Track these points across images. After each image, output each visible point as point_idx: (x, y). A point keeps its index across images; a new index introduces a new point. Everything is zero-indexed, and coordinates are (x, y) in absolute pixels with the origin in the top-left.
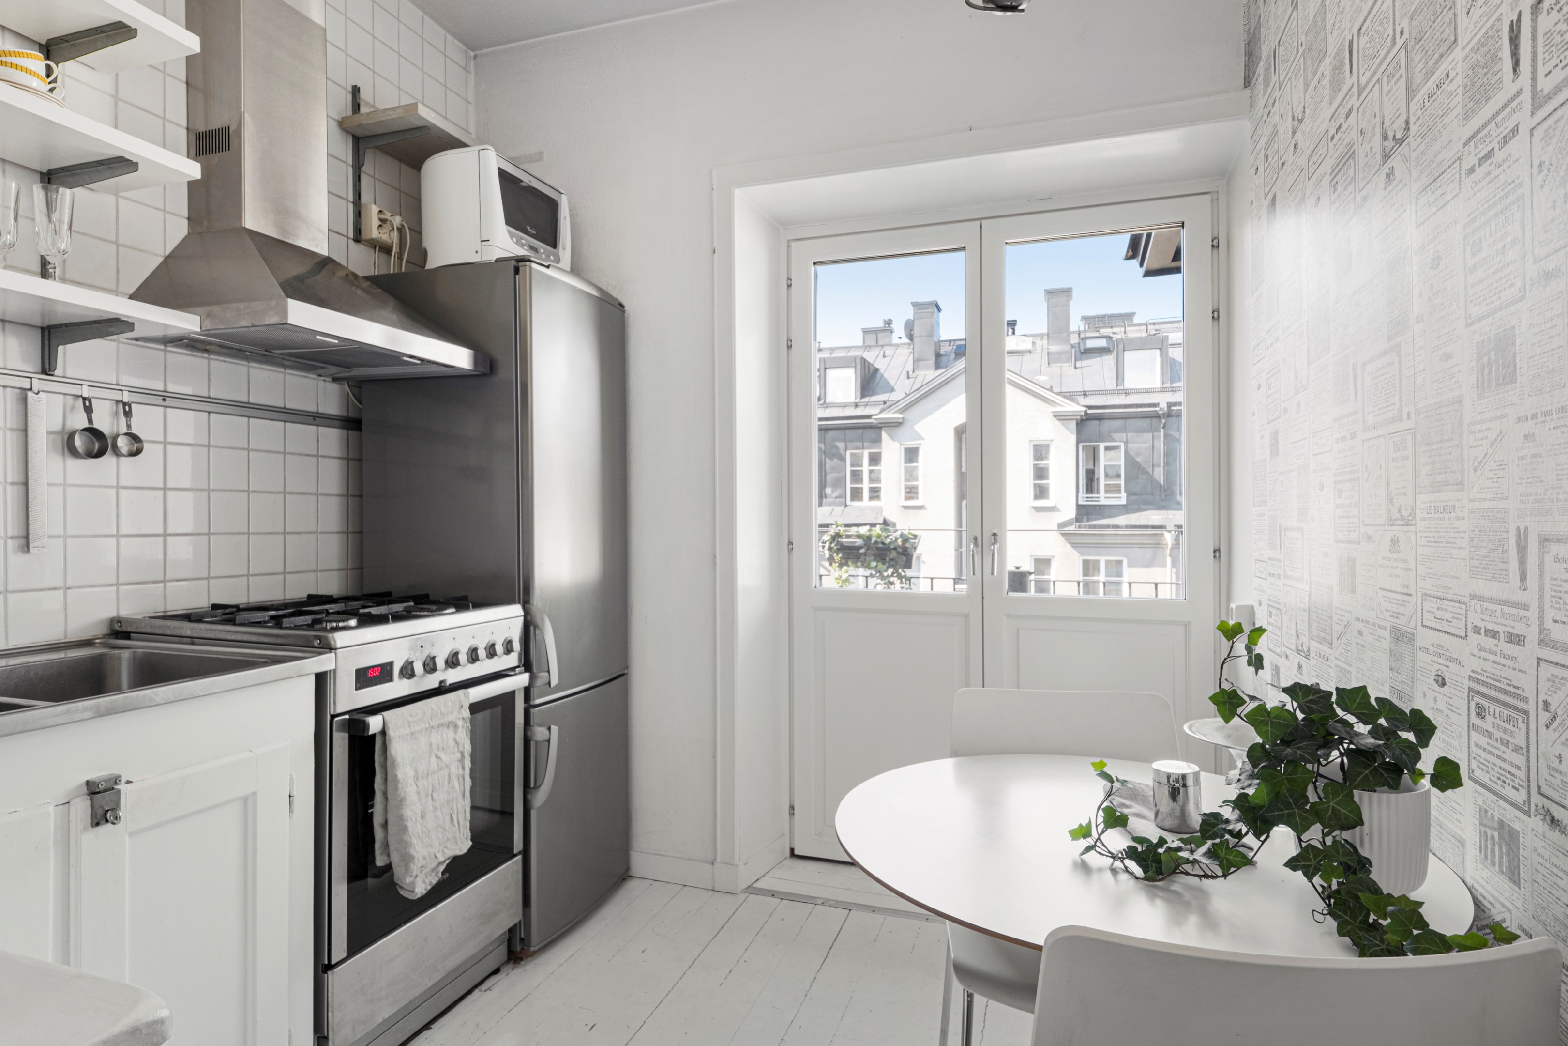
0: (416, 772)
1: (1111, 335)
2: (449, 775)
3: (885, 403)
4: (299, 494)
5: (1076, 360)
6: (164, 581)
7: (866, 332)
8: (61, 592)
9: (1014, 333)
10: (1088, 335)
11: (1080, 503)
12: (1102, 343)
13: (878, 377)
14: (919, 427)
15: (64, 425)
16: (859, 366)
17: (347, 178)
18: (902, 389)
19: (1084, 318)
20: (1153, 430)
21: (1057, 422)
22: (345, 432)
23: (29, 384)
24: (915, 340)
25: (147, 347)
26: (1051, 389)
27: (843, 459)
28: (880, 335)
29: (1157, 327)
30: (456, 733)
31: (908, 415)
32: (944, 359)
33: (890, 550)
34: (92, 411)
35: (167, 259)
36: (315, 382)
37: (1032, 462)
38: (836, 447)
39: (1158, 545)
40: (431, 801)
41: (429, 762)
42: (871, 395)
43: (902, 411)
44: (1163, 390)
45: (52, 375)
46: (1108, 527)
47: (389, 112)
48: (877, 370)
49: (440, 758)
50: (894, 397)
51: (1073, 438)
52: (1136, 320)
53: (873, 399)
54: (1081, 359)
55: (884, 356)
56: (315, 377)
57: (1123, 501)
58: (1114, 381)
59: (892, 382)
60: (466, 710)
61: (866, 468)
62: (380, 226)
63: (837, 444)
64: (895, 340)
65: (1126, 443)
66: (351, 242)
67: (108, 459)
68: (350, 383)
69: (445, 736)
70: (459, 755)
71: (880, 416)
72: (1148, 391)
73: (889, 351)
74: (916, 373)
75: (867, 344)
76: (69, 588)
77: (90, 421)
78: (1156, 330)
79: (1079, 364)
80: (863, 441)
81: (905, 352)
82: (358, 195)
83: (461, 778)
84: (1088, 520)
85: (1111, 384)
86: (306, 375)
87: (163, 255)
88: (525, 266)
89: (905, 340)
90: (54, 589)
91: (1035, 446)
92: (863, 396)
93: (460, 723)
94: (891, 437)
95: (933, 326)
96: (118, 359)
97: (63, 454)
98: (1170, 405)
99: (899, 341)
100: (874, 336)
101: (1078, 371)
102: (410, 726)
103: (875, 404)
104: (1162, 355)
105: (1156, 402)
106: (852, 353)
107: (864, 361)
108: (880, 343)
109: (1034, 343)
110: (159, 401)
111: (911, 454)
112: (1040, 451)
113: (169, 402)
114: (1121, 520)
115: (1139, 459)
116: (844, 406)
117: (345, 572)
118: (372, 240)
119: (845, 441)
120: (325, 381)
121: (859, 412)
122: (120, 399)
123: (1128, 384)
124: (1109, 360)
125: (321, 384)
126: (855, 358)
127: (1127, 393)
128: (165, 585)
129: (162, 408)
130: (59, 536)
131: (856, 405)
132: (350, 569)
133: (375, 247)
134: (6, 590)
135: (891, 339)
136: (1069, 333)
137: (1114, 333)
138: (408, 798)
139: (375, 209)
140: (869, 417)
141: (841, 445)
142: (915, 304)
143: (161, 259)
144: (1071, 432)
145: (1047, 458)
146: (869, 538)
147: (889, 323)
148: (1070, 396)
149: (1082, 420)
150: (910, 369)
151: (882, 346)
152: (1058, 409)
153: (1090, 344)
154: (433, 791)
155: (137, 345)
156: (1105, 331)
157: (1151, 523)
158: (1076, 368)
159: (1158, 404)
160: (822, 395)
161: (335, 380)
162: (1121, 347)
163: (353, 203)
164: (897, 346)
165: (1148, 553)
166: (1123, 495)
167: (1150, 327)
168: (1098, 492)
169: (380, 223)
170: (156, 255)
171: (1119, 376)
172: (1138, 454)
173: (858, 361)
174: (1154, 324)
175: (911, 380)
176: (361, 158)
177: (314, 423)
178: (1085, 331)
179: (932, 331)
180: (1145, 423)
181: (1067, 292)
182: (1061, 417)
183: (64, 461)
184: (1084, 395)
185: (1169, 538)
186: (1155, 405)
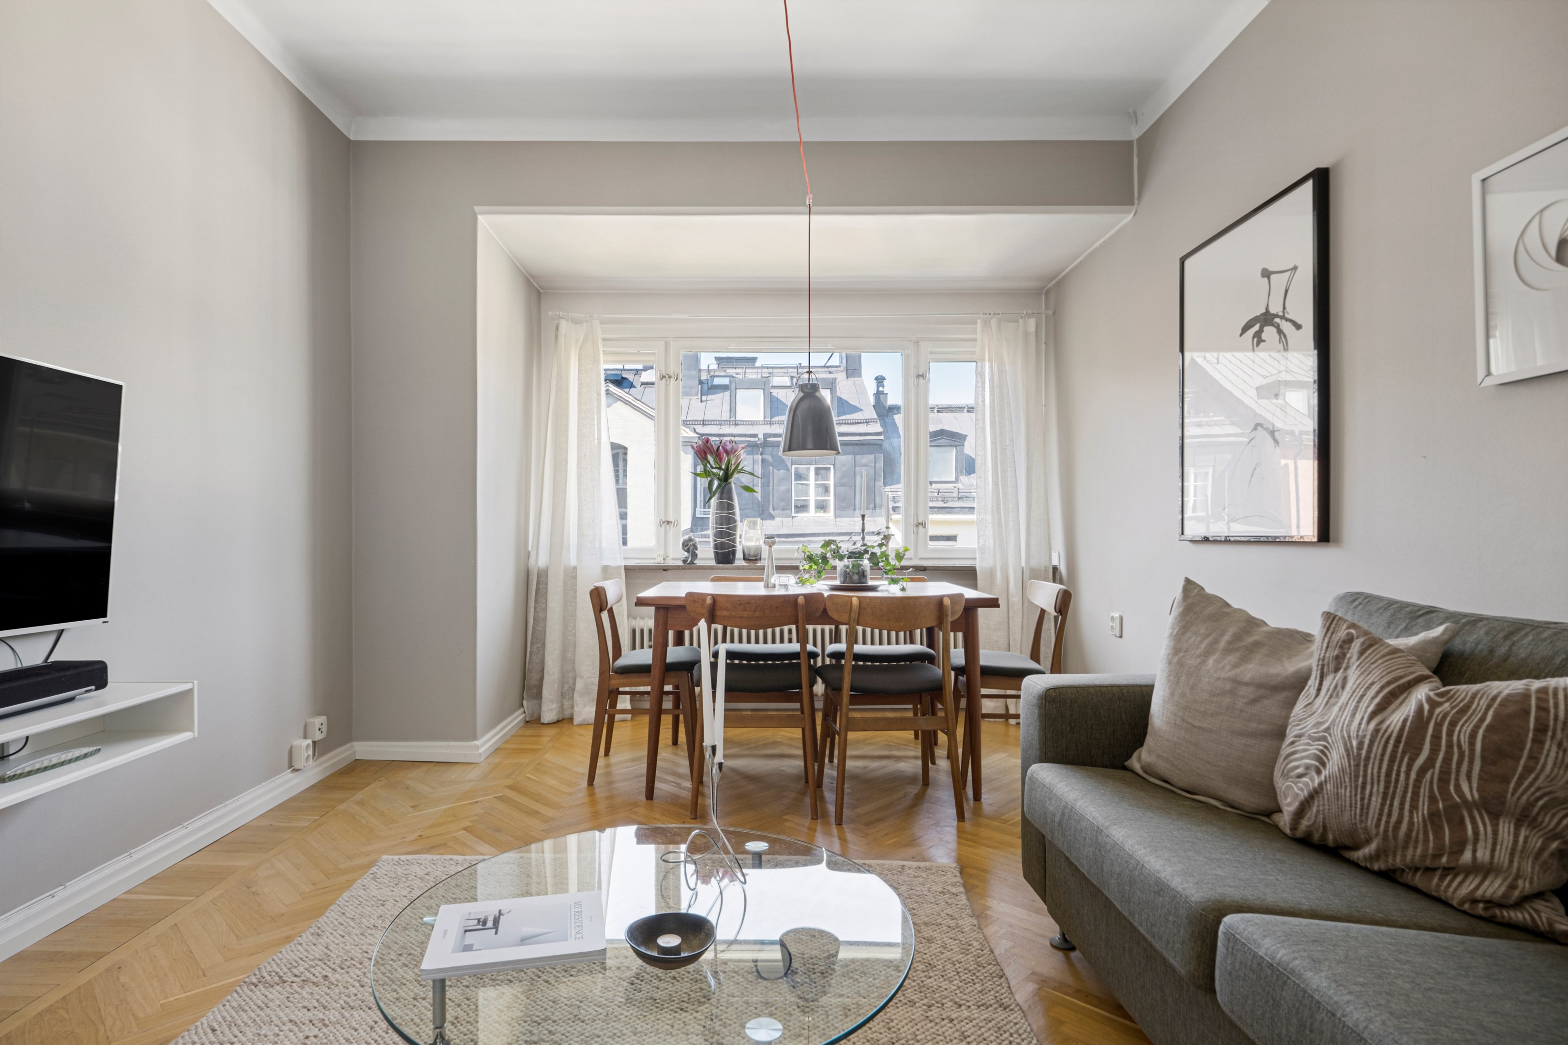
1: (735, 375)
5: (701, 395)
10: (717, 373)
11: (698, 515)
12: (725, 381)
19: (718, 359)
20: (754, 456)
44: (765, 423)
52: (758, 364)
54: (707, 395)
58: (728, 414)
72: (752, 423)
78: (769, 373)
79: (704, 398)
84: (702, 530)
85: (726, 416)
98: (766, 436)
101: (704, 404)
105: (757, 433)
123: (739, 417)
124: (727, 396)
127: (736, 424)
136: (701, 371)
137: (737, 374)
148: (691, 424)
153: (717, 381)
156: (731, 371)
158: (702, 401)
159: (757, 435)
162: (738, 385)
167: (765, 371)
171: (733, 410)
174: (769, 369)
178: (714, 370)
184: (703, 424)
186: (755, 436)
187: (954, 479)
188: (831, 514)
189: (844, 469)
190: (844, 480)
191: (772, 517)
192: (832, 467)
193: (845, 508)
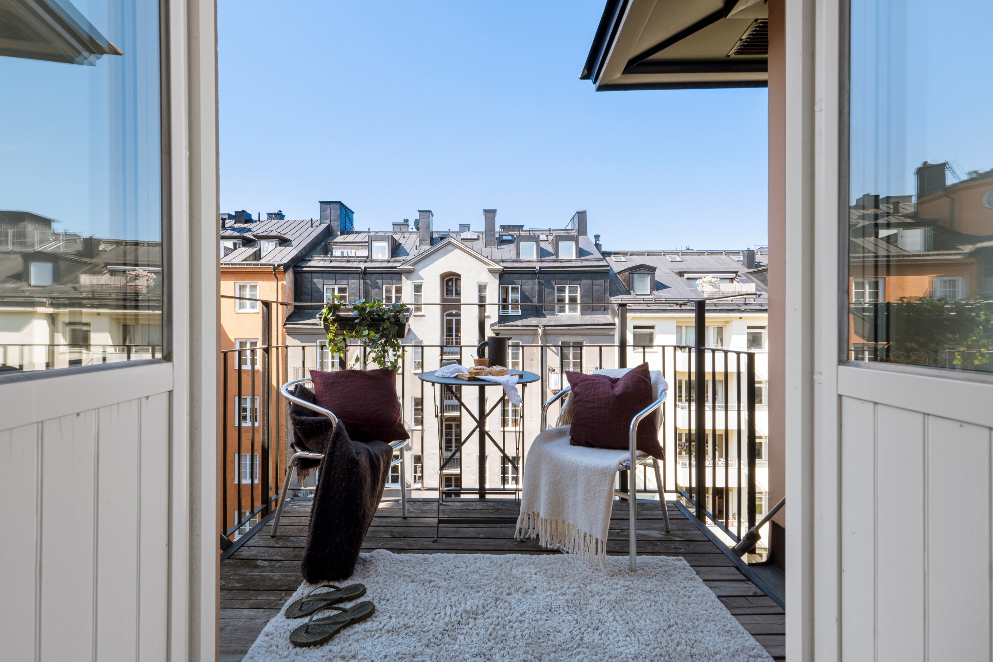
1: (514, 234)
3: (404, 260)
5: (498, 245)
7: (394, 224)
9: (469, 230)
10: (503, 234)
11: (500, 314)
12: (510, 238)
13: (401, 248)
14: (422, 273)
16: (390, 241)
18: (413, 253)
19: (501, 226)
20: (532, 279)
21: (490, 274)
24: (420, 230)
26: (487, 257)
27: (381, 289)
28: (402, 227)
29: (534, 232)
31: (416, 267)
32: (435, 241)
33: (383, 320)
37: (478, 294)
38: (377, 283)
39: (535, 334)
42: (397, 257)
43: (413, 265)
44: (537, 261)
46: (513, 326)
48: (400, 244)
50: (409, 258)
51: (497, 281)
52: (524, 229)
53: (398, 258)
54: (500, 245)
55: (404, 238)
57: (520, 314)
58: (516, 256)
59: (408, 251)
61: (394, 295)
63: (377, 281)
64: (410, 230)
65: (521, 285)
71: (401, 267)
72: (531, 261)
73: (407, 235)
74: (420, 248)
75: (395, 231)
78: (534, 234)
79: (499, 247)
80: (392, 279)
81: (414, 236)
84: (504, 323)
85: (514, 257)
89: (415, 230)
91: (479, 285)
92: (392, 257)
94: (408, 279)
95: (429, 223)
98: (541, 268)
99: (412, 230)
100: (398, 227)
101: (499, 250)
103: (399, 261)
104: (536, 244)
105: (534, 266)
106: (387, 234)
107: (393, 238)
108: (402, 230)
109: (478, 236)
111: (418, 288)
112: (482, 288)
114: (519, 323)
115: (527, 294)
116: (382, 261)
119: (382, 279)
121: (390, 265)
123: (522, 258)
124: (513, 246)
126: (388, 236)
127: (522, 261)
131: (389, 262)
135: (408, 229)
136: (495, 232)
140: (395, 268)
141: (379, 282)
142: (420, 211)
144: (496, 279)
145: (485, 292)
146: (364, 309)
147: (406, 221)
148: (496, 262)
149: (501, 274)
150: (418, 244)
151: (403, 233)
152: (491, 267)
153: (504, 238)
156: (511, 233)
157: (532, 324)
159: (536, 267)
160: (370, 255)
162: (519, 239)
164: (411, 233)
165: (531, 338)
166: (520, 311)
167: (531, 232)
168: (508, 309)
171: (518, 254)
172: (527, 291)
173: (390, 238)
174: (532, 231)
175: (418, 250)
178: (502, 232)
179: (428, 227)
180: (530, 276)
181: (494, 211)
182: (491, 271)
184: (502, 261)
185: (540, 331)
186: (534, 268)
187: (649, 293)
188: (578, 313)
189: (586, 287)
190: (586, 294)
191: (544, 316)
192: (579, 286)
193: (586, 310)
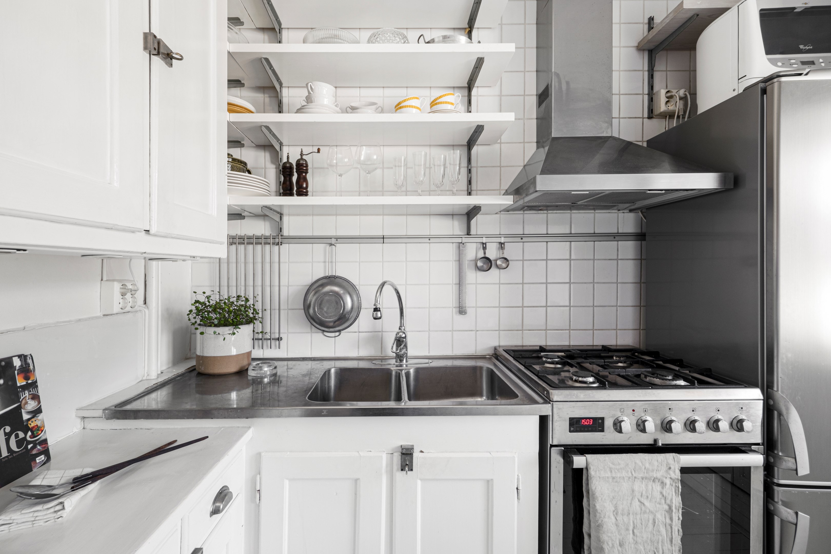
0: (616, 507)
2: (654, 520)
4: (604, 283)
6: (522, 330)
8: (474, 332)
15: (476, 257)
17: (643, 80)
22: (639, 242)
23: (461, 240)
25: (514, 214)
30: (663, 488)
34: (486, 249)
35: (525, 166)
36: (616, 214)
40: (631, 535)
41: (631, 504)
45: (470, 235)
47: (664, 21)
49: (643, 504)
56: (616, 211)
60: (674, 472)
62: (667, 102)
66: (646, 120)
67: (494, 271)
68: (643, 211)
69: (650, 487)
70: (667, 507)
76: (477, 331)
77: (485, 253)
82: (651, 87)
83: (669, 527)
86: (609, 211)
87: (523, 165)
88: (773, 83)
90: (471, 331)
93: (668, 481)
96: (500, 222)
97: (476, 270)
102: (611, 472)
110: (519, 239)
113: (524, 239)
117: (639, 331)
118: (661, 113)
120: (623, 213)
122: (500, 241)
125: (621, 215)
128: (523, 332)
129: (522, 243)
130: (473, 307)
132: (642, 330)
133: (666, 117)
134: (453, 330)
138: (605, 526)
139: (663, 92)
143: (522, 167)
154: (634, 527)
155: (510, 214)
161: (631, 211)
163: (648, 94)
169: (667, 100)
170: (520, 166)
176: (653, 62)
177: (615, 239)
183: (476, 273)
